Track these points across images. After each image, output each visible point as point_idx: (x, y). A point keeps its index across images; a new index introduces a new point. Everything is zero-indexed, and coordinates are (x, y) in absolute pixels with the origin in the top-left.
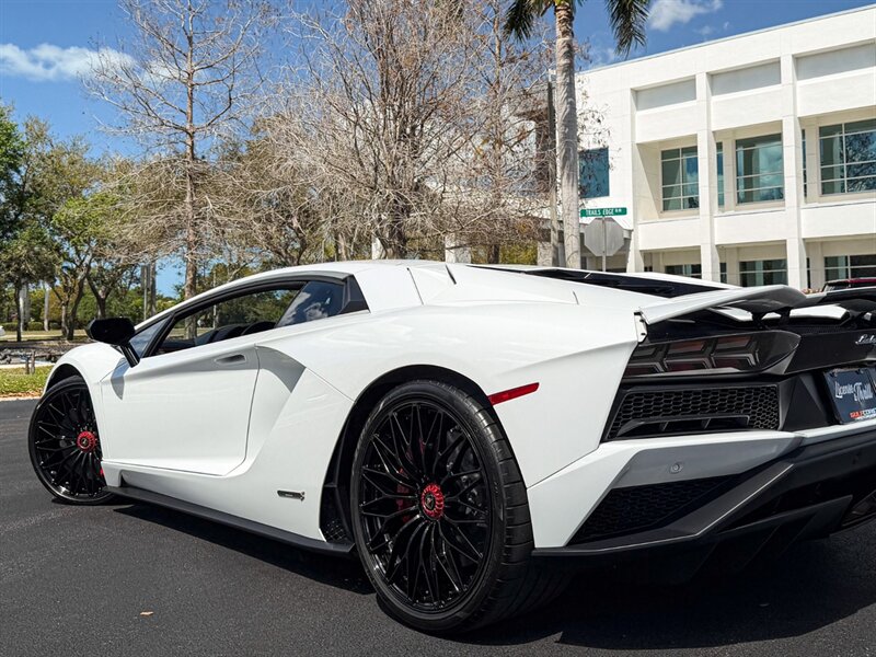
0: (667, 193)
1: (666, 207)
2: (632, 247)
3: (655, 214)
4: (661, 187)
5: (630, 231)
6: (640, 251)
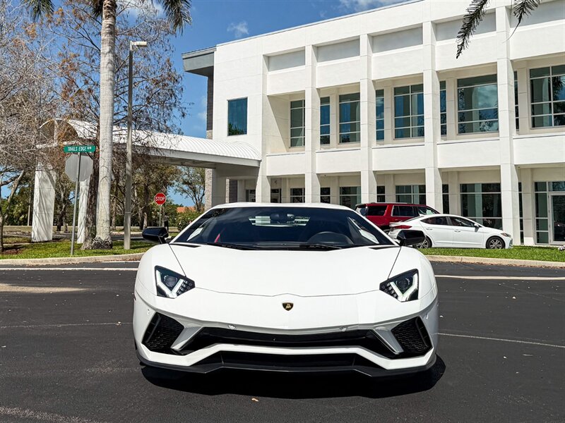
6: (267, 176)
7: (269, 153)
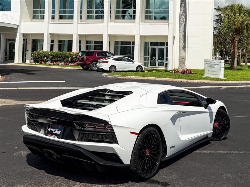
0: (34, 12)
1: (34, 17)
2: (18, 31)
3: (29, 19)
4: (32, 10)
5: (18, 26)
6: (22, 33)
7: (23, 22)
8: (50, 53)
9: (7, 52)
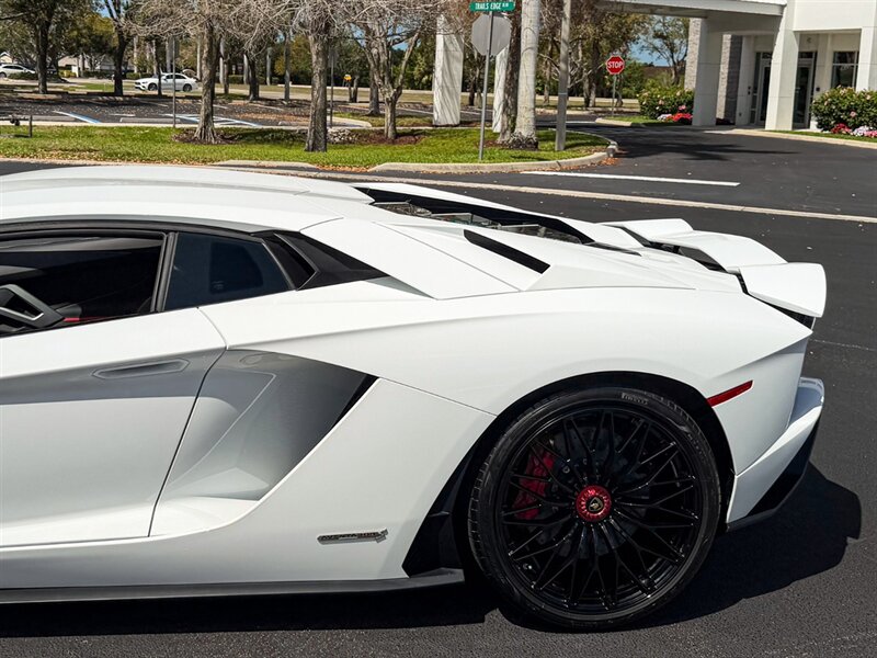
2: (783, 27)
5: (783, 7)
6: (795, 32)
8: (868, 98)
9: (758, 95)
